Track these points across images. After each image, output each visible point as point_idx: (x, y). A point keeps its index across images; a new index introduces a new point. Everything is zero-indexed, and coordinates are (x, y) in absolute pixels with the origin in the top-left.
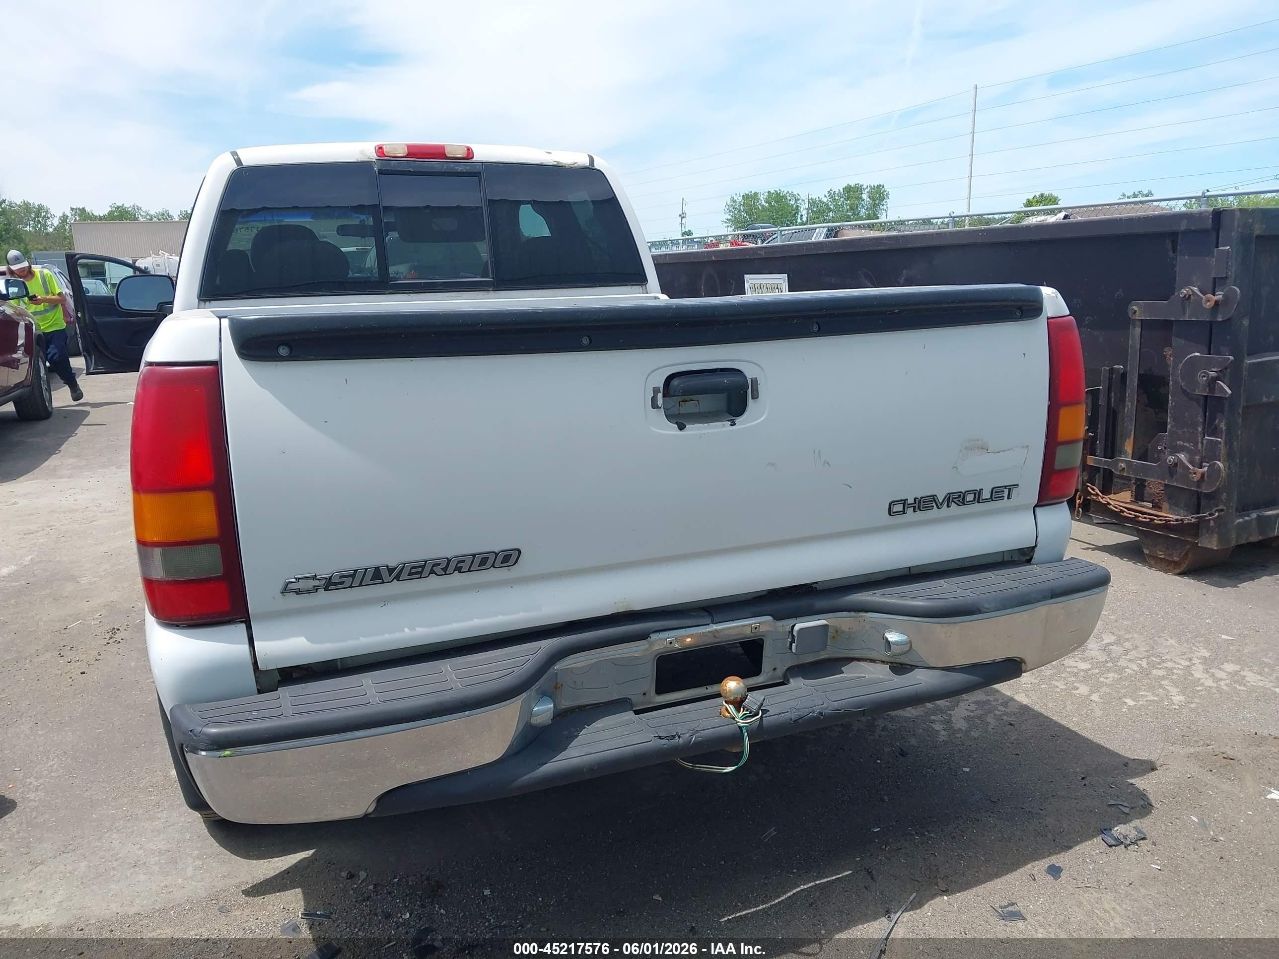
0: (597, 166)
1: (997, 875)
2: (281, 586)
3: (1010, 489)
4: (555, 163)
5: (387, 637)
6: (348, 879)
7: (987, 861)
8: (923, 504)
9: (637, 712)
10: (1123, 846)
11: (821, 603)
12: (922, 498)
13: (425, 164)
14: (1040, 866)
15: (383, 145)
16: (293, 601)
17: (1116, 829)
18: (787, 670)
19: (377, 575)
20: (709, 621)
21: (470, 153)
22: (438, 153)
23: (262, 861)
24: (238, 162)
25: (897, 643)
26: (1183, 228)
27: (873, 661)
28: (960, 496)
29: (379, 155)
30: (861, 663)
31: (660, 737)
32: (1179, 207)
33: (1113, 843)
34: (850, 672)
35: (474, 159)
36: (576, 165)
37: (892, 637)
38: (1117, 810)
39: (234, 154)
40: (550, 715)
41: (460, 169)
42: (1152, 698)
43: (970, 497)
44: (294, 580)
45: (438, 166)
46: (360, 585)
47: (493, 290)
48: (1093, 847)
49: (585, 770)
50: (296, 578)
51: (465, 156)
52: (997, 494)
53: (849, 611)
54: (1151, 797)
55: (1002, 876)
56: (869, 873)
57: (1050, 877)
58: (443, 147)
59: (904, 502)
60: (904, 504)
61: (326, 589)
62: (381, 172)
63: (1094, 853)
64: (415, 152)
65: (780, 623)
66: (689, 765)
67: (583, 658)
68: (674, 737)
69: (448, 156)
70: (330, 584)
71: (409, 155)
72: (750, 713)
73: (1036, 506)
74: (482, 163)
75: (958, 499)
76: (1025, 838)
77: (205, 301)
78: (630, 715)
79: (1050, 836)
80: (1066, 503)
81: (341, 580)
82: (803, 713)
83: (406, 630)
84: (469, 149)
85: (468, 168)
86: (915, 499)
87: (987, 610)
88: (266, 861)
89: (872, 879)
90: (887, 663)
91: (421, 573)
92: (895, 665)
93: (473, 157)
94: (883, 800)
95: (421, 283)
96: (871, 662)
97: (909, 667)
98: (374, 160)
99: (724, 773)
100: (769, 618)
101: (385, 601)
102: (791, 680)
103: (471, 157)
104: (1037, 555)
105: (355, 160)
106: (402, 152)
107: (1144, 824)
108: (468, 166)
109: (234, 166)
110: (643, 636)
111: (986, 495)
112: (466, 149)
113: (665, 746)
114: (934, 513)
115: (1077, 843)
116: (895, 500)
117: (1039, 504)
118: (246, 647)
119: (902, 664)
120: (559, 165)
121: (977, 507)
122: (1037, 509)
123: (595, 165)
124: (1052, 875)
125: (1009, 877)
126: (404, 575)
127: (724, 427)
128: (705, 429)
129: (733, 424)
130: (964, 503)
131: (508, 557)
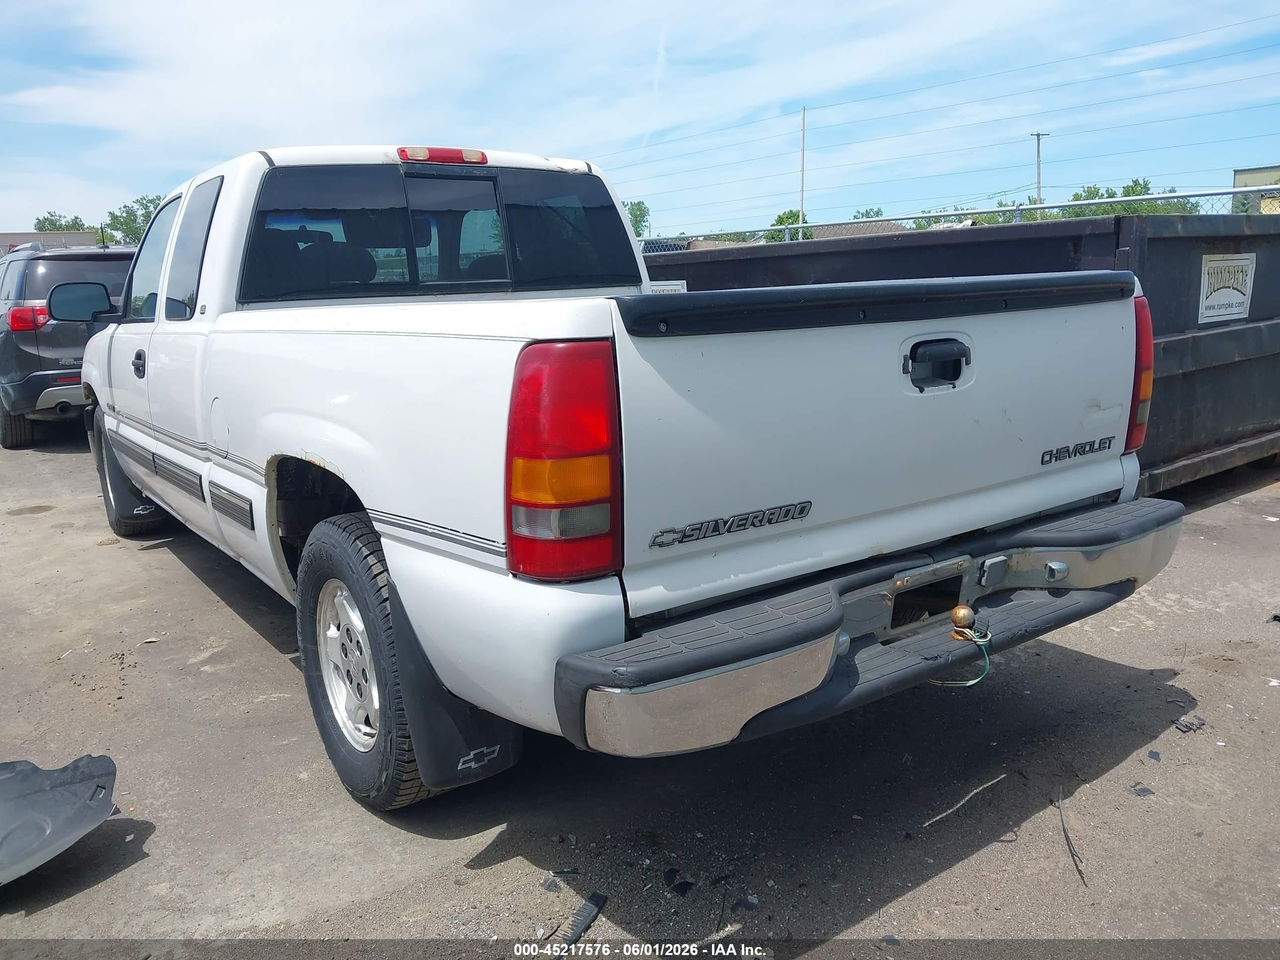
0: (594, 172)
1: (1116, 763)
2: (649, 539)
3: (1110, 441)
4: (560, 169)
5: (720, 583)
6: (560, 842)
7: (1102, 754)
8: (1061, 454)
9: (884, 643)
10: (1192, 731)
11: (1001, 541)
12: (1061, 449)
13: (447, 168)
14: (1142, 753)
15: (406, 148)
16: (658, 552)
17: (1182, 719)
18: (975, 601)
19: (717, 527)
20: (930, 560)
21: (484, 159)
22: (455, 157)
23: (462, 840)
24: (270, 161)
25: (1060, 571)
26: (1088, 233)
27: (1032, 589)
28: (1082, 447)
29: (403, 158)
30: (1024, 591)
31: (926, 659)
32: (910, 225)
33: (1186, 730)
34: (1019, 600)
35: (489, 164)
36: (577, 171)
37: (1054, 565)
38: (1175, 705)
39: (265, 154)
40: (848, 644)
41: (478, 173)
42: (1130, 625)
43: (1087, 448)
44: (660, 534)
45: (458, 170)
46: (704, 537)
47: (511, 291)
48: (1170, 734)
49: (884, 689)
50: (661, 532)
51: (479, 160)
52: (1103, 444)
53: (1017, 547)
54: (1192, 693)
55: (1119, 764)
56: (1021, 774)
57: (1153, 761)
58: (460, 152)
59: (1050, 453)
60: (1051, 455)
61: (680, 542)
62: (407, 175)
63: (1175, 739)
64: (437, 156)
65: (976, 560)
66: (939, 683)
67: (849, 598)
68: (936, 657)
69: (465, 160)
70: (684, 537)
71: (431, 158)
72: (981, 634)
73: (1122, 455)
74: (497, 167)
75: (1080, 450)
76: (1121, 733)
77: (243, 303)
78: (879, 648)
79: (1138, 730)
80: (1135, 453)
81: (692, 533)
82: (1015, 630)
83: (732, 576)
84: (483, 154)
85: (484, 172)
86: (1057, 451)
87: (1124, 538)
88: (466, 839)
89: (1025, 778)
90: (1045, 589)
91: (744, 525)
92: (1052, 590)
93: (487, 162)
94: (979, 722)
95: (448, 284)
96: (1031, 590)
97: (1064, 590)
98: (400, 163)
99: (969, 687)
100: (967, 557)
101: (715, 552)
102: (980, 610)
103: (485, 161)
104: (1122, 496)
105: (381, 163)
106: (422, 155)
107: (1197, 712)
108: (483, 170)
109: (266, 167)
110: (889, 577)
111: (1096, 446)
112: (481, 154)
113: (933, 666)
114: (1067, 461)
115: (1160, 733)
116: (1046, 451)
117: (1126, 452)
118: (621, 596)
119: (1058, 589)
120: (563, 171)
121: (1090, 456)
122: (1122, 457)
123: (593, 172)
124: (1155, 759)
125: (1124, 764)
126: (733, 528)
127: (948, 389)
128: (939, 392)
129: (954, 387)
130: (1083, 452)
131: (803, 509)
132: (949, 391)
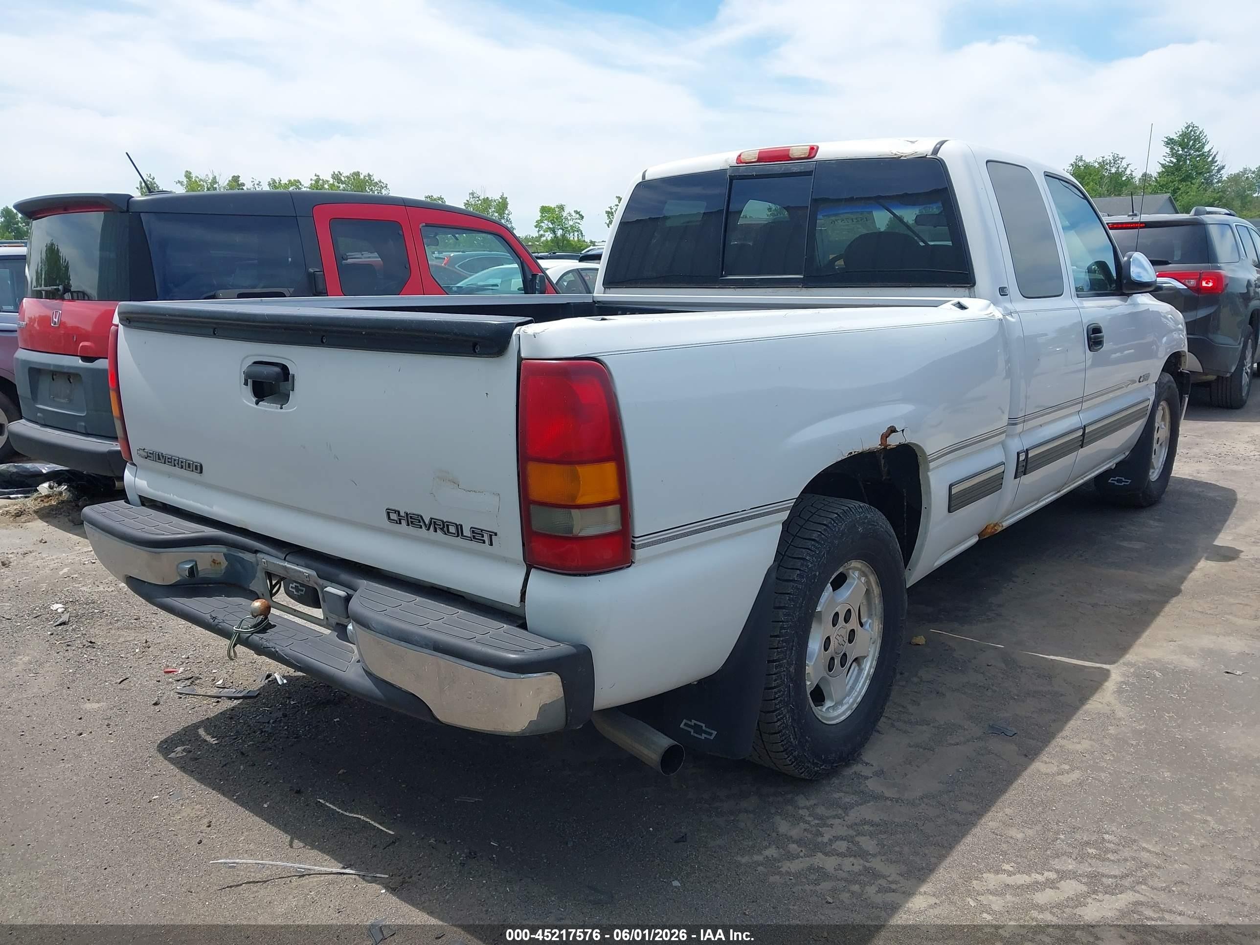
3: (490, 535)
4: (893, 155)
8: (414, 520)
11: (344, 576)
12: (412, 514)
19: (159, 457)
20: (283, 557)
21: (814, 152)
28: (444, 524)
29: (738, 162)
35: (814, 158)
36: (914, 155)
41: (796, 169)
43: (453, 530)
45: (778, 168)
46: (155, 461)
51: (808, 155)
52: (477, 535)
56: (394, 842)
58: (788, 149)
59: (398, 512)
60: (399, 515)
61: (147, 458)
62: (732, 178)
64: (765, 157)
65: (320, 581)
69: (792, 157)
71: (760, 159)
73: (525, 564)
74: (819, 161)
75: (442, 526)
81: (150, 455)
84: (816, 148)
85: (802, 168)
86: (407, 513)
89: (388, 846)
91: (171, 462)
98: (729, 167)
100: (314, 573)
103: (812, 156)
106: (753, 157)
111: (467, 532)
112: (813, 148)
114: (426, 533)
116: (390, 507)
120: (897, 156)
121: (459, 541)
122: (533, 570)
126: (167, 462)
127: (277, 408)
128: (267, 407)
129: (281, 408)
130: (447, 532)
131: (199, 469)
132: (276, 410)
